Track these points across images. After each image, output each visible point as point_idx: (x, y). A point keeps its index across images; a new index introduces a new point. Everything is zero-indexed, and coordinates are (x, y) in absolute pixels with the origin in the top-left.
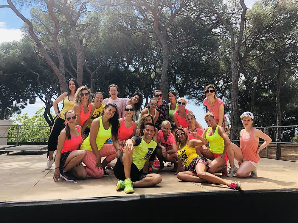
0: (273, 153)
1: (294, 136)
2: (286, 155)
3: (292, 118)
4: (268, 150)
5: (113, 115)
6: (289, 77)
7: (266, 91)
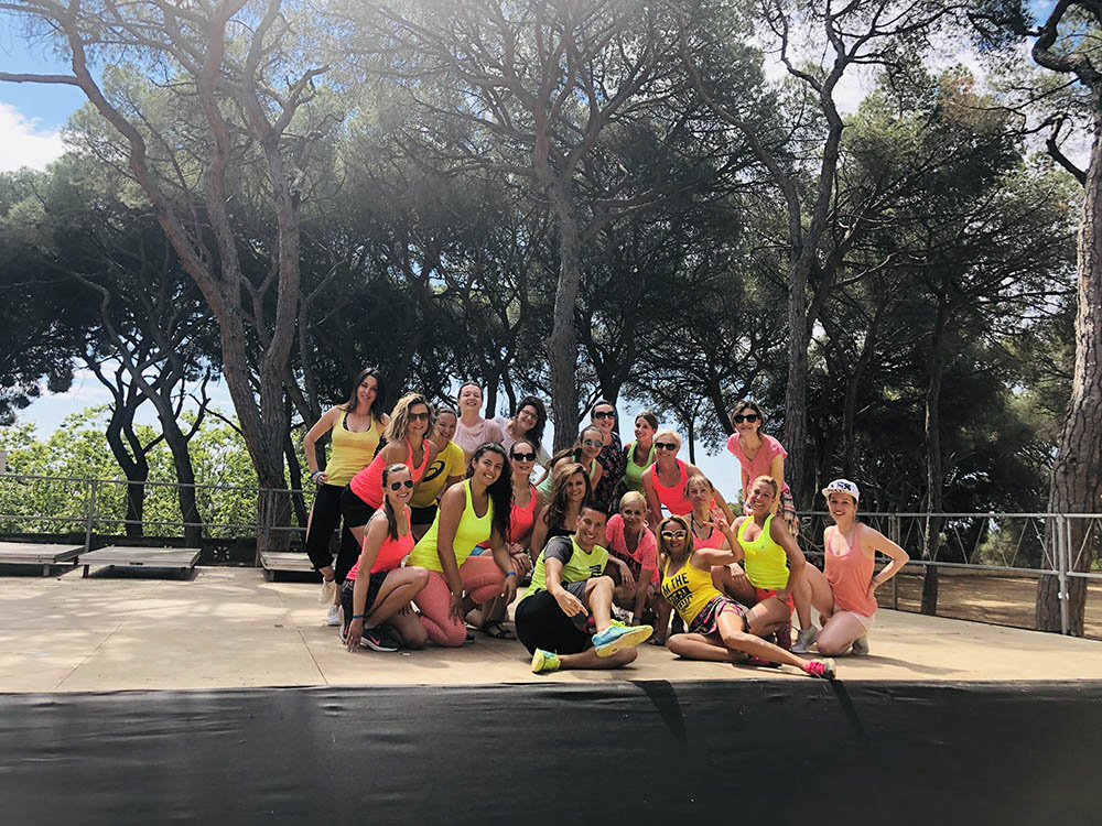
0: (913, 596)
1: (984, 540)
2: (954, 603)
3: (978, 476)
4: (896, 587)
5: (499, 473)
6: (972, 338)
7: (895, 383)
